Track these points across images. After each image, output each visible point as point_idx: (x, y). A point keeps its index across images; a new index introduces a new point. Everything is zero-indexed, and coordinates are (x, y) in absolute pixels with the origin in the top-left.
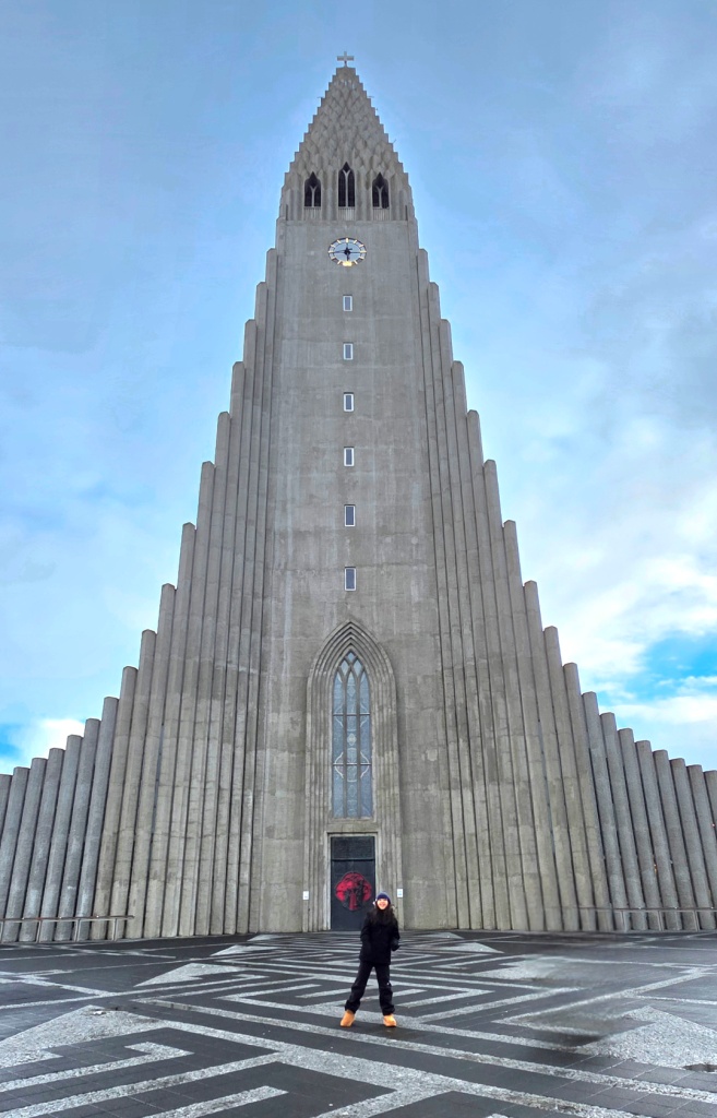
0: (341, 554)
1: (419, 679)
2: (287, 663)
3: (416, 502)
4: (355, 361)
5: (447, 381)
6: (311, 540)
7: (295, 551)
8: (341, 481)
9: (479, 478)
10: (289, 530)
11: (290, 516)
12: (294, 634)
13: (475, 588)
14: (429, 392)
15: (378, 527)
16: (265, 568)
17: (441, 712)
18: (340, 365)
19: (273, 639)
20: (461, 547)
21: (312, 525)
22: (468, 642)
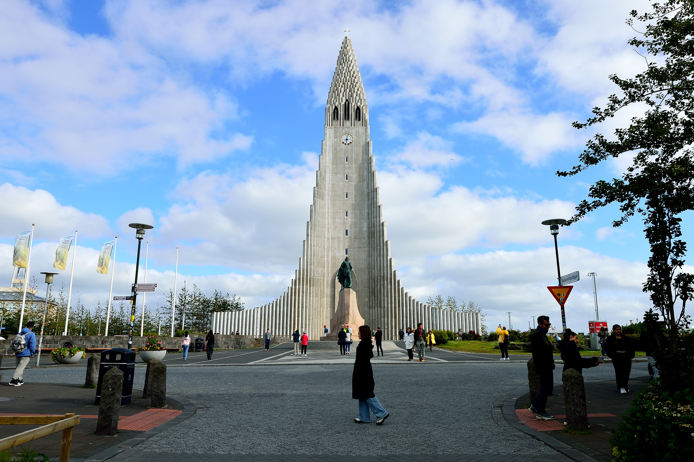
0: (344, 244)
1: (364, 280)
2: (330, 275)
3: (365, 229)
4: (349, 182)
5: (375, 192)
6: (336, 240)
7: (332, 243)
8: (344, 222)
9: (381, 227)
10: (330, 237)
11: (330, 233)
12: (332, 268)
13: (379, 258)
14: (370, 194)
15: (354, 237)
16: (324, 249)
17: (369, 289)
18: (344, 183)
19: (326, 269)
20: (376, 246)
21: (336, 236)
22: (376, 272)
